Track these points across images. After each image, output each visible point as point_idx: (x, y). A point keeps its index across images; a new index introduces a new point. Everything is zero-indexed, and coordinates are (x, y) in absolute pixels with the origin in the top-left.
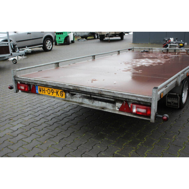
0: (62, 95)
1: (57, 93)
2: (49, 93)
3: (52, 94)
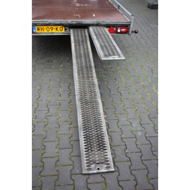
0: (61, 30)
1: (57, 29)
2: (48, 30)
3: (52, 31)
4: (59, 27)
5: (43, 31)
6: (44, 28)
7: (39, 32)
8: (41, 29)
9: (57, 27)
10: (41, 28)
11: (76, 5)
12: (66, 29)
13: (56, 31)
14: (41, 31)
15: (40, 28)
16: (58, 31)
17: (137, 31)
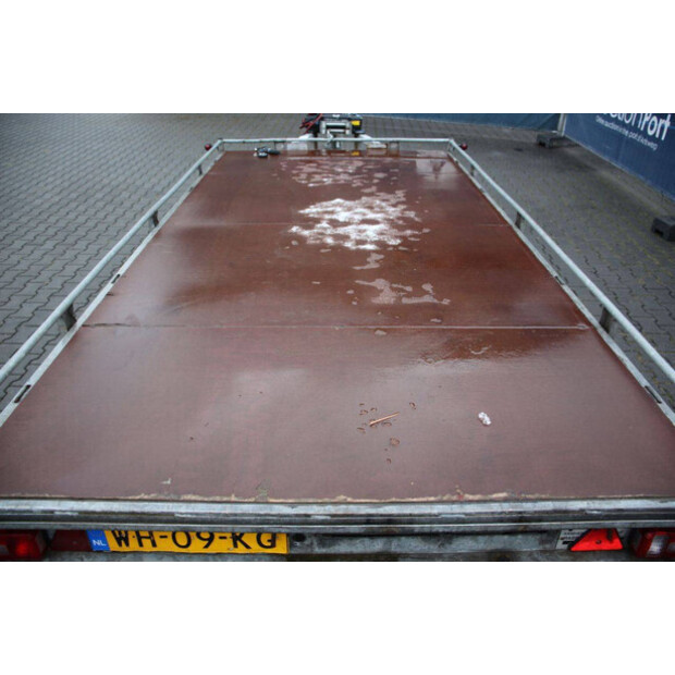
0: (269, 544)
1: (237, 539)
2: (184, 543)
3: (206, 547)
5: (154, 544)
6: (157, 535)
8: (140, 538)
10: (137, 530)
11: (376, 292)
12: (298, 538)
13: (236, 546)
14: (141, 545)
15: (132, 533)
16: (247, 547)
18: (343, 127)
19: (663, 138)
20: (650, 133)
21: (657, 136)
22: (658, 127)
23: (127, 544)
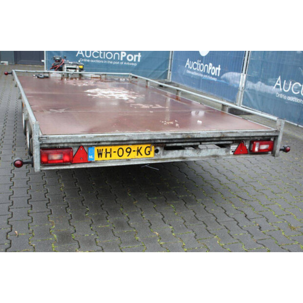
0: (148, 153)
3: (128, 156)
4: (144, 147)
5: (111, 156)
6: (113, 151)
7: (100, 159)
8: (107, 153)
9: (140, 146)
10: (106, 149)
12: (156, 151)
13: (138, 155)
14: (106, 157)
15: (104, 151)
16: (141, 155)
17: (288, 148)
18: (75, 69)
19: (218, 75)
20: (213, 74)
21: (216, 75)
22: (215, 72)
23: (101, 157)
